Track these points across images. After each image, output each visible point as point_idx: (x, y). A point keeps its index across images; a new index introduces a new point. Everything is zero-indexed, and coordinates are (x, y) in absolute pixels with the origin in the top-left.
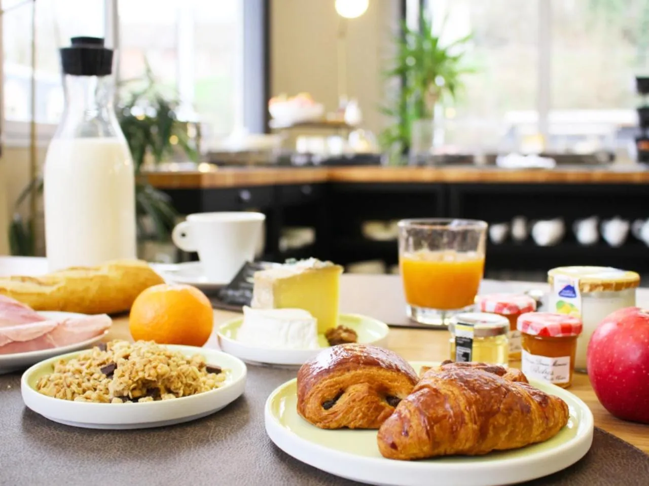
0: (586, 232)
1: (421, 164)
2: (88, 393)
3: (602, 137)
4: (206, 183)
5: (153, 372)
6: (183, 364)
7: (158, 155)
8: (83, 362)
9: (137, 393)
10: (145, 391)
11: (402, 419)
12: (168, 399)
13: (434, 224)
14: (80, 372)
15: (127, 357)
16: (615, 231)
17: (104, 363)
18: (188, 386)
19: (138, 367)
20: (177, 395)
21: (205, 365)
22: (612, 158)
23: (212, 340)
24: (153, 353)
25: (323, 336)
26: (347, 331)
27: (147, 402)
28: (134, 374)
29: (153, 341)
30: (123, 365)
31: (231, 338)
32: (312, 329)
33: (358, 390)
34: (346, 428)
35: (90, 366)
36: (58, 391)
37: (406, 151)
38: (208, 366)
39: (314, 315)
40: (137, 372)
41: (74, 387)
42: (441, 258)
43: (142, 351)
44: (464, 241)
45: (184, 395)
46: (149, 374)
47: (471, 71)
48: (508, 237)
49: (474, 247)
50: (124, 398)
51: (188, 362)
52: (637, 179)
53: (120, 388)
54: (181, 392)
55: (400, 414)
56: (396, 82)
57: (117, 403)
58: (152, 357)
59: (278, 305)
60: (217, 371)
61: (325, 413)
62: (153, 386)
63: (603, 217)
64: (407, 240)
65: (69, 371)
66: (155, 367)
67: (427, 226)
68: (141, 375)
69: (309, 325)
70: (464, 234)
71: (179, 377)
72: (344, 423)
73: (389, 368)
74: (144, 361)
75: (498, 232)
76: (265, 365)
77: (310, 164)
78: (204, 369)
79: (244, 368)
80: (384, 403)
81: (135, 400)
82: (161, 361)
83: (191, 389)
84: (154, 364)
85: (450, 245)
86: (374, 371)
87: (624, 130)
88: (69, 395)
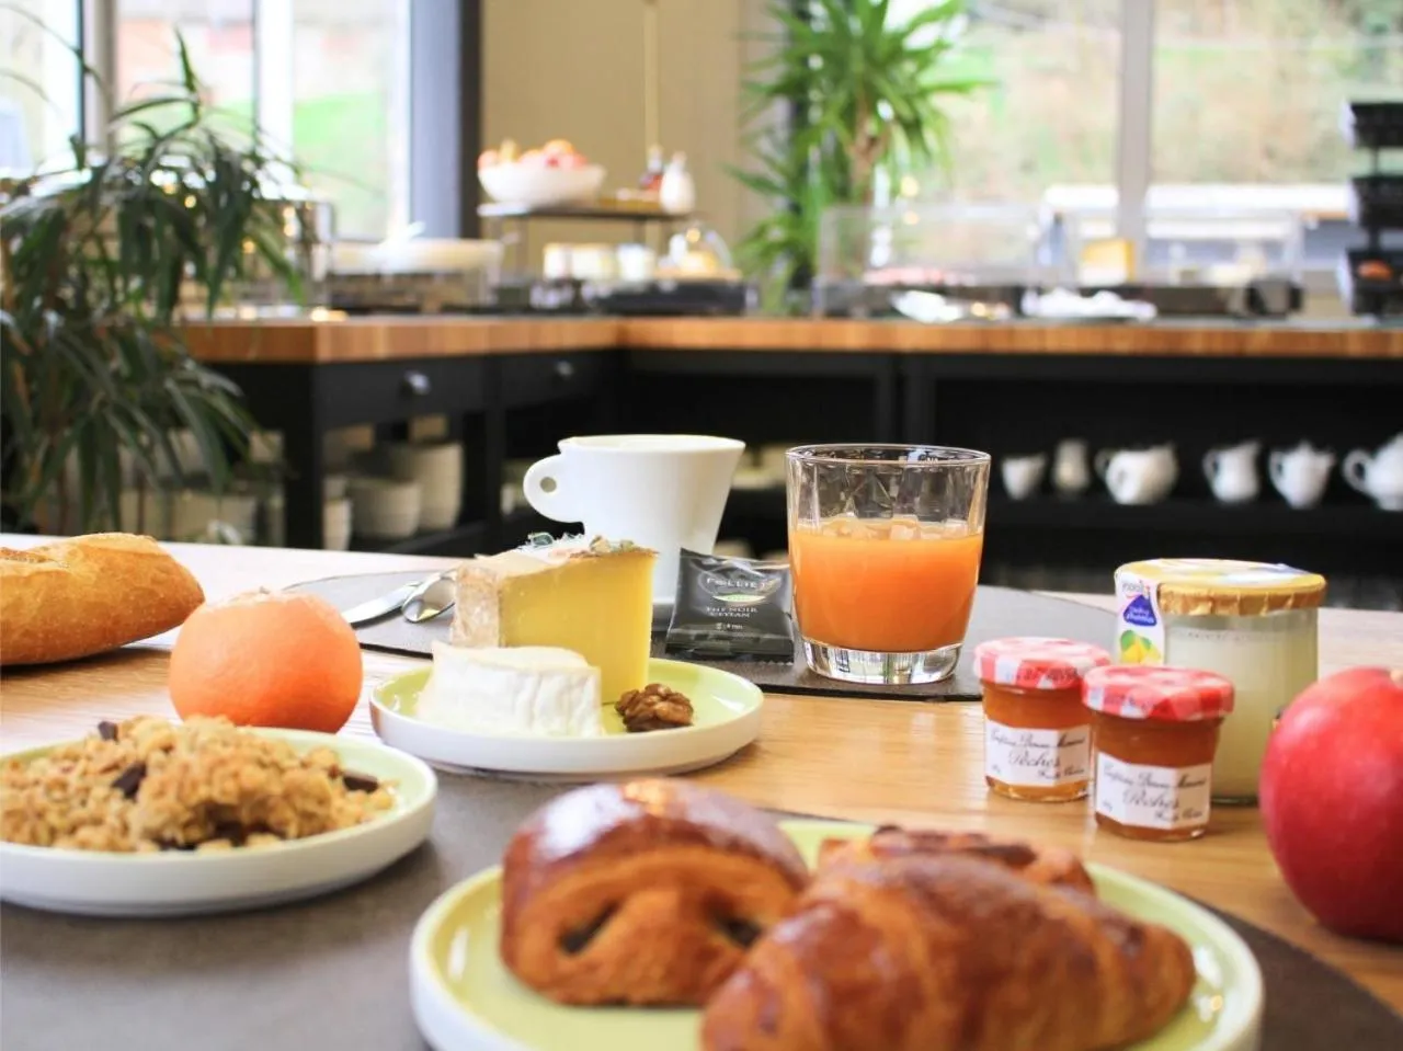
0: (1232, 476)
1: (838, 313)
2: (84, 833)
3: (1271, 247)
4: (325, 352)
5: (231, 786)
6: (292, 768)
7: (213, 283)
8: (67, 764)
9: (195, 833)
10: (211, 828)
11: (761, 989)
12: (263, 847)
13: (868, 454)
14: (63, 786)
15: (167, 749)
16: (1299, 474)
17: (114, 767)
18: (307, 816)
19: (198, 772)
20: (282, 835)
21: (341, 773)
22: (1295, 298)
23: (360, 715)
24: (225, 744)
25: (612, 709)
26: (667, 697)
27: (216, 853)
28: (187, 790)
29: (221, 718)
30: (161, 767)
31: (401, 712)
32: (590, 692)
33: (651, 906)
34: (618, 1002)
35: (85, 773)
36: (17, 829)
37: (801, 278)
38: (348, 774)
39: (591, 660)
40: (194, 786)
41: (53, 818)
42: (886, 534)
43: (203, 738)
44: (938, 496)
45: (300, 836)
46: (222, 790)
47: (959, 88)
48: (1045, 483)
49: (961, 511)
50: (165, 844)
51: (304, 765)
52: (1355, 349)
53: (155, 822)
54: (292, 829)
55: (755, 974)
56: (780, 110)
57: (150, 856)
58: (226, 752)
59: (510, 640)
60: (369, 786)
61: (567, 964)
62: (227, 816)
63: (1272, 441)
64: (807, 491)
65: (37, 783)
66: (236, 775)
67: (851, 458)
68: (203, 792)
69: (583, 682)
70: (938, 479)
71: (287, 796)
72: (616, 990)
73: (735, 846)
74: (208, 760)
75: (1019, 474)
76: (481, 774)
77: (576, 307)
78: (339, 781)
79: (430, 781)
80: (720, 940)
81: (190, 846)
82: (247, 760)
83: (314, 824)
84: (232, 767)
85: (905, 503)
86: (693, 857)
87: (1325, 229)
88: (43, 834)
